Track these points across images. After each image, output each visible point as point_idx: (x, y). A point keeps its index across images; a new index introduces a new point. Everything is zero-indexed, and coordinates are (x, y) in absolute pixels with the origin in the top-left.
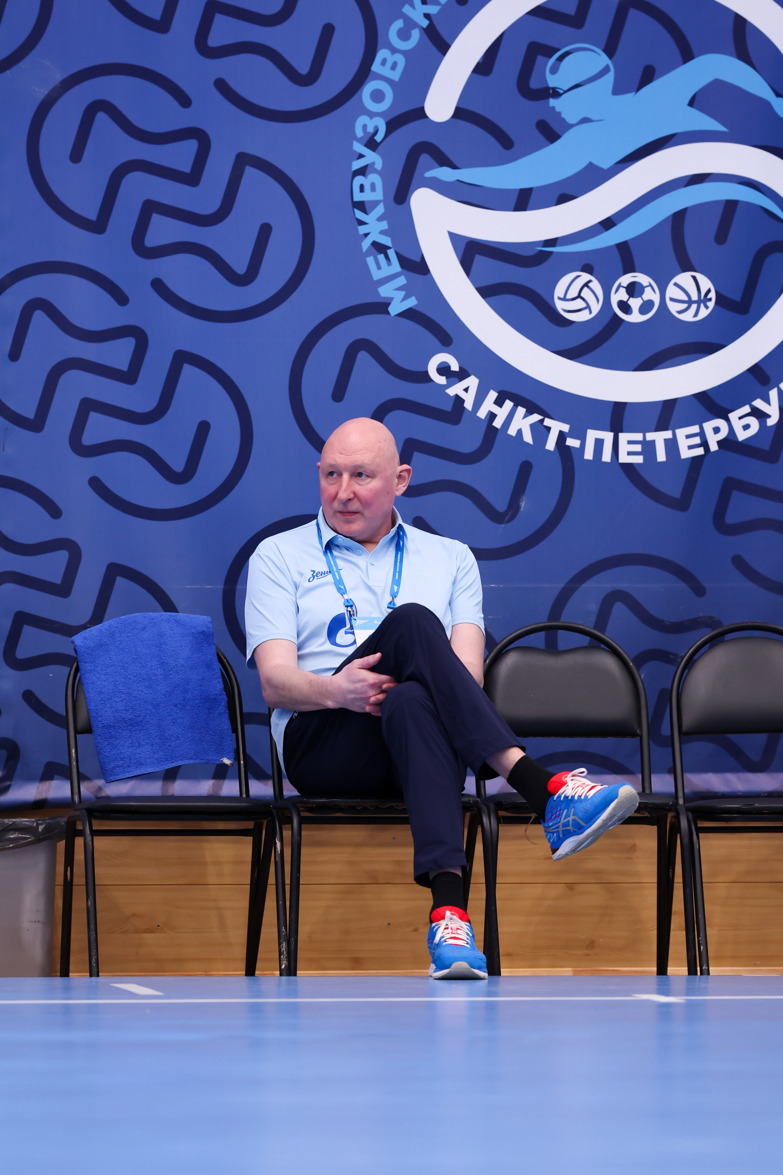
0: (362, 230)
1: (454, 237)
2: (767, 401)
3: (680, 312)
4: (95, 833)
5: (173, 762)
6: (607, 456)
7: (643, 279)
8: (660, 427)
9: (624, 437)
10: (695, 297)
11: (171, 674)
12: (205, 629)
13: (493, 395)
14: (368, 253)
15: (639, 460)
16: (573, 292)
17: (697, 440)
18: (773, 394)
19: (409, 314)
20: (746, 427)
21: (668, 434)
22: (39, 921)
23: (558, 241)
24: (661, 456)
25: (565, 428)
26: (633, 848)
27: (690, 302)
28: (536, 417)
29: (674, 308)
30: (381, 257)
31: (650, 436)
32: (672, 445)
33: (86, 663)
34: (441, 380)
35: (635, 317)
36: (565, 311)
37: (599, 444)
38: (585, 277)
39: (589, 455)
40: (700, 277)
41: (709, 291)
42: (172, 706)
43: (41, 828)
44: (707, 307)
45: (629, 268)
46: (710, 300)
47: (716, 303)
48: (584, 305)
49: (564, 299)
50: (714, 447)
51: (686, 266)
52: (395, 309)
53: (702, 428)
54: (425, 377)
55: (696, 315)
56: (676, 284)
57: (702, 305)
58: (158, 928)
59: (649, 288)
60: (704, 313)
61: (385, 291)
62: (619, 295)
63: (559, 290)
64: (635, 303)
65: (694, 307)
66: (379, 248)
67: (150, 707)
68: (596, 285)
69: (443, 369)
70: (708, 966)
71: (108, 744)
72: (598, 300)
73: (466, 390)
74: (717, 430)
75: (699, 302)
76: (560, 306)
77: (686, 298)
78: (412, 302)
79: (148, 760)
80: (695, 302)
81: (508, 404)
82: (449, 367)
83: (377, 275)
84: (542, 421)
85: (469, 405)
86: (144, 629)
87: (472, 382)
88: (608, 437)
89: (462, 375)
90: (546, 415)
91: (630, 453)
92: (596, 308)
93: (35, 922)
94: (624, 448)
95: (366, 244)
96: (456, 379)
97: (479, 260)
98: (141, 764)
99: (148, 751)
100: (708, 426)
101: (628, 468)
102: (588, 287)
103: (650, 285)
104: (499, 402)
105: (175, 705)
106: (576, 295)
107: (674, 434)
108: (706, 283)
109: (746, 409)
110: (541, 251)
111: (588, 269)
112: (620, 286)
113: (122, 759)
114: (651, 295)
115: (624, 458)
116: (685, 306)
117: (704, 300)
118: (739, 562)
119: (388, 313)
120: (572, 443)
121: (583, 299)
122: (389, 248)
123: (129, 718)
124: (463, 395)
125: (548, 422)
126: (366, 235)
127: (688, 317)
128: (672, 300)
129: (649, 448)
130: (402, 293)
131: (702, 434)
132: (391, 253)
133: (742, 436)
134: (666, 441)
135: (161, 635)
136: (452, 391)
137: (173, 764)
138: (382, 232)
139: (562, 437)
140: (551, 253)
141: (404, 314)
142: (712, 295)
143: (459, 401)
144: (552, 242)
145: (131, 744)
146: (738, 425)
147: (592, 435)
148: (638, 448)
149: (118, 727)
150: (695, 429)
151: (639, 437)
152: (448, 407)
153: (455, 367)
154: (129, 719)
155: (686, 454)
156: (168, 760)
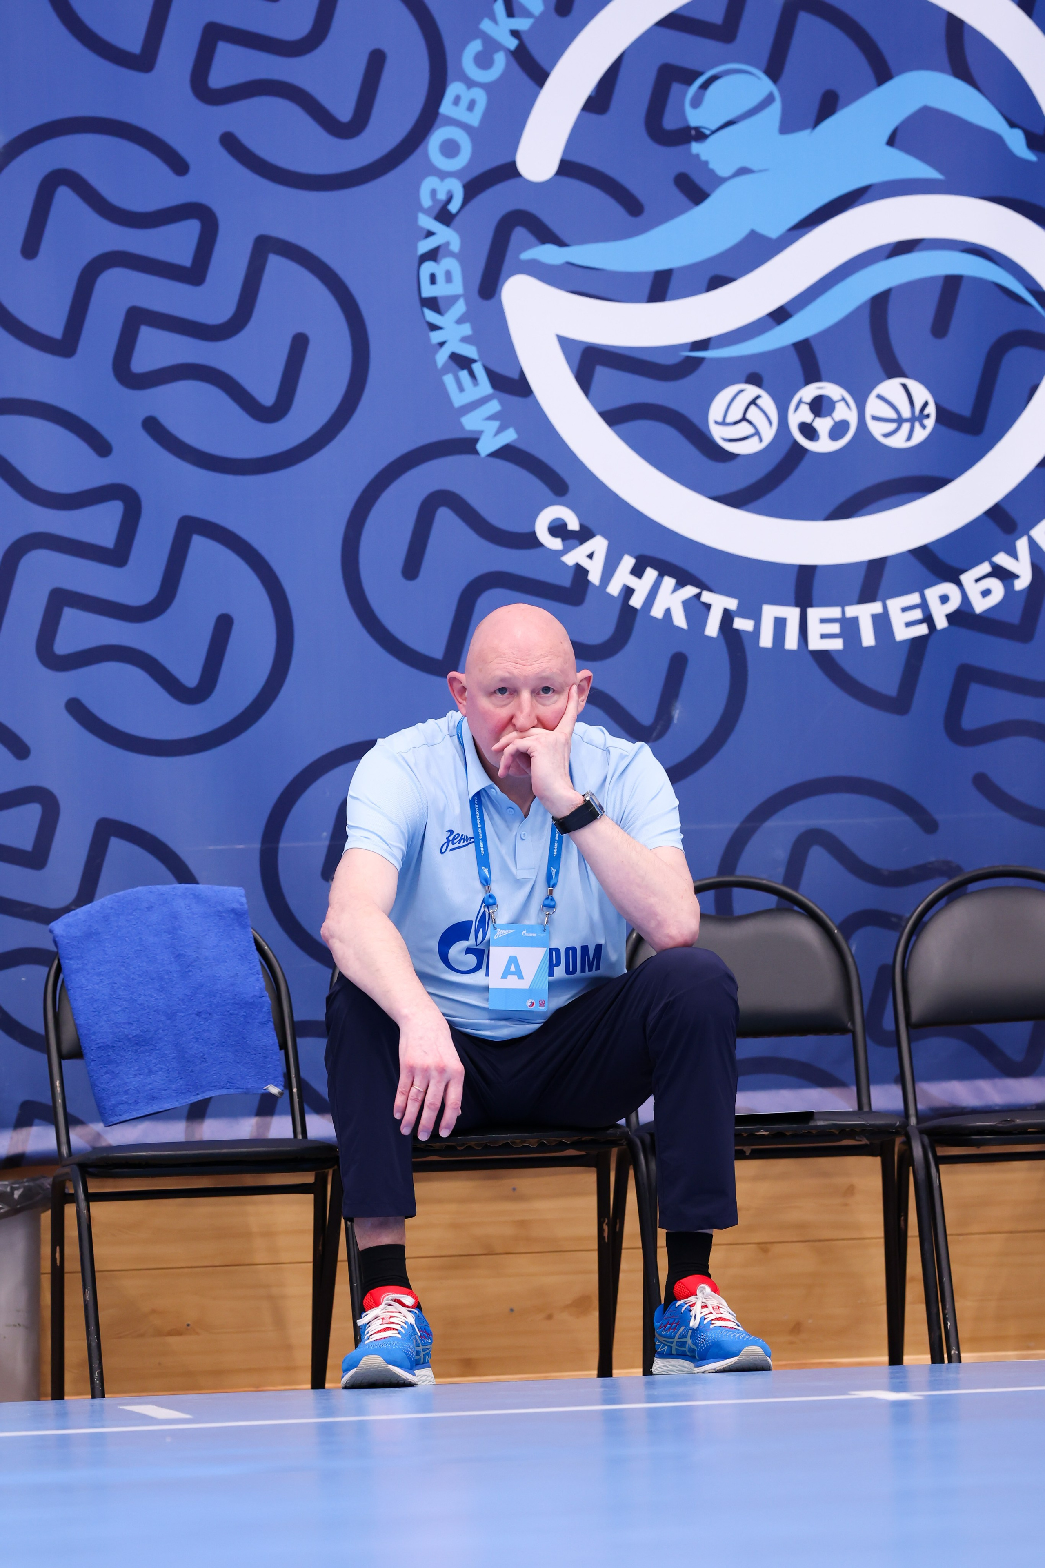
0: (435, 337)
1: (565, 343)
2: (1013, 554)
3: (886, 435)
4: (91, 1198)
5: (198, 1094)
6: (791, 642)
7: (831, 390)
8: (866, 597)
9: (814, 614)
10: (906, 413)
11: (190, 971)
12: (235, 905)
13: (628, 562)
14: (445, 370)
15: (836, 645)
16: (735, 414)
17: (918, 614)
18: (1022, 545)
19: (506, 453)
20: (986, 593)
21: (876, 607)
22: (19, 1325)
23: (712, 343)
24: (868, 638)
25: (732, 604)
26: (850, 1190)
27: (900, 421)
28: (690, 591)
29: (877, 430)
30: (464, 374)
31: (851, 611)
32: (882, 622)
33: (70, 959)
34: (554, 544)
35: (824, 445)
36: (725, 440)
37: (780, 624)
38: (752, 391)
39: (766, 640)
40: (913, 385)
41: (926, 404)
42: (194, 1016)
43: (17, 1194)
44: (924, 427)
45: (812, 375)
46: (928, 416)
47: (938, 420)
48: (751, 430)
49: (723, 423)
50: (941, 623)
51: (893, 370)
52: (485, 447)
53: (923, 597)
54: (531, 541)
55: (909, 438)
56: (879, 397)
57: (917, 425)
58: (189, 1328)
59: (842, 404)
60: (920, 435)
61: (471, 422)
62: (800, 415)
63: (716, 411)
64: (823, 425)
65: (906, 427)
66: (461, 362)
67: (163, 1018)
68: (767, 402)
69: (558, 529)
70: (958, 1349)
71: (106, 1073)
72: (770, 423)
73: (590, 556)
74: (944, 599)
75: (912, 420)
76: (718, 434)
77: (893, 415)
78: (509, 436)
79: (163, 1093)
80: (907, 420)
81: (651, 574)
82: (565, 525)
83: (458, 400)
84: (698, 596)
85: (594, 578)
86: (150, 908)
87: (599, 545)
88: (792, 614)
89: (584, 535)
90: (703, 586)
91: (823, 636)
92: (769, 434)
93: (15, 1326)
94: (815, 629)
95: (442, 357)
96: (576, 542)
97: (602, 374)
98: (153, 1098)
99: (162, 1080)
100: (933, 594)
101: (823, 658)
102: (756, 405)
103: (843, 399)
104: (637, 572)
105: (199, 1014)
106: (739, 416)
107: (885, 607)
108: (921, 393)
109: (985, 568)
110: (688, 358)
111: (754, 379)
112: (800, 402)
113: (126, 1092)
114: (846, 412)
115: (815, 643)
116: (893, 426)
117: (919, 417)
118: (982, 783)
119: (476, 453)
120: (742, 624)
121: (750, 422)
122: (474, 361)
123: (134, 1034)
124: (586, 563)
125: (707, 597)
126: (442, 344)
127: (898, 441)
128: (874, 418)
129: (850, 628)
130: (496, 424)
131: (924, 605)
132: (478, 368)
133: (980, 605)
134: (875, 617)
135: (174, 916)
136: (571, 559)
137: (199, 1096)
138: (465, 340)
139: (727, 617)
140: (701, 360)
141: (498, 454)
142: (931, 410)
143: (580, 572)
144: (703, 344)
145: (137, 1070)
146: (973, 591)
147: (770, 612)
148: (835, 628)
149: (120, 1047)
150: (914, 598)
151: (835, 612)
152: (566, 581)
153: (573, 525)
154: (135, 1036)
155: (902, 633)
156: (190, 1092)
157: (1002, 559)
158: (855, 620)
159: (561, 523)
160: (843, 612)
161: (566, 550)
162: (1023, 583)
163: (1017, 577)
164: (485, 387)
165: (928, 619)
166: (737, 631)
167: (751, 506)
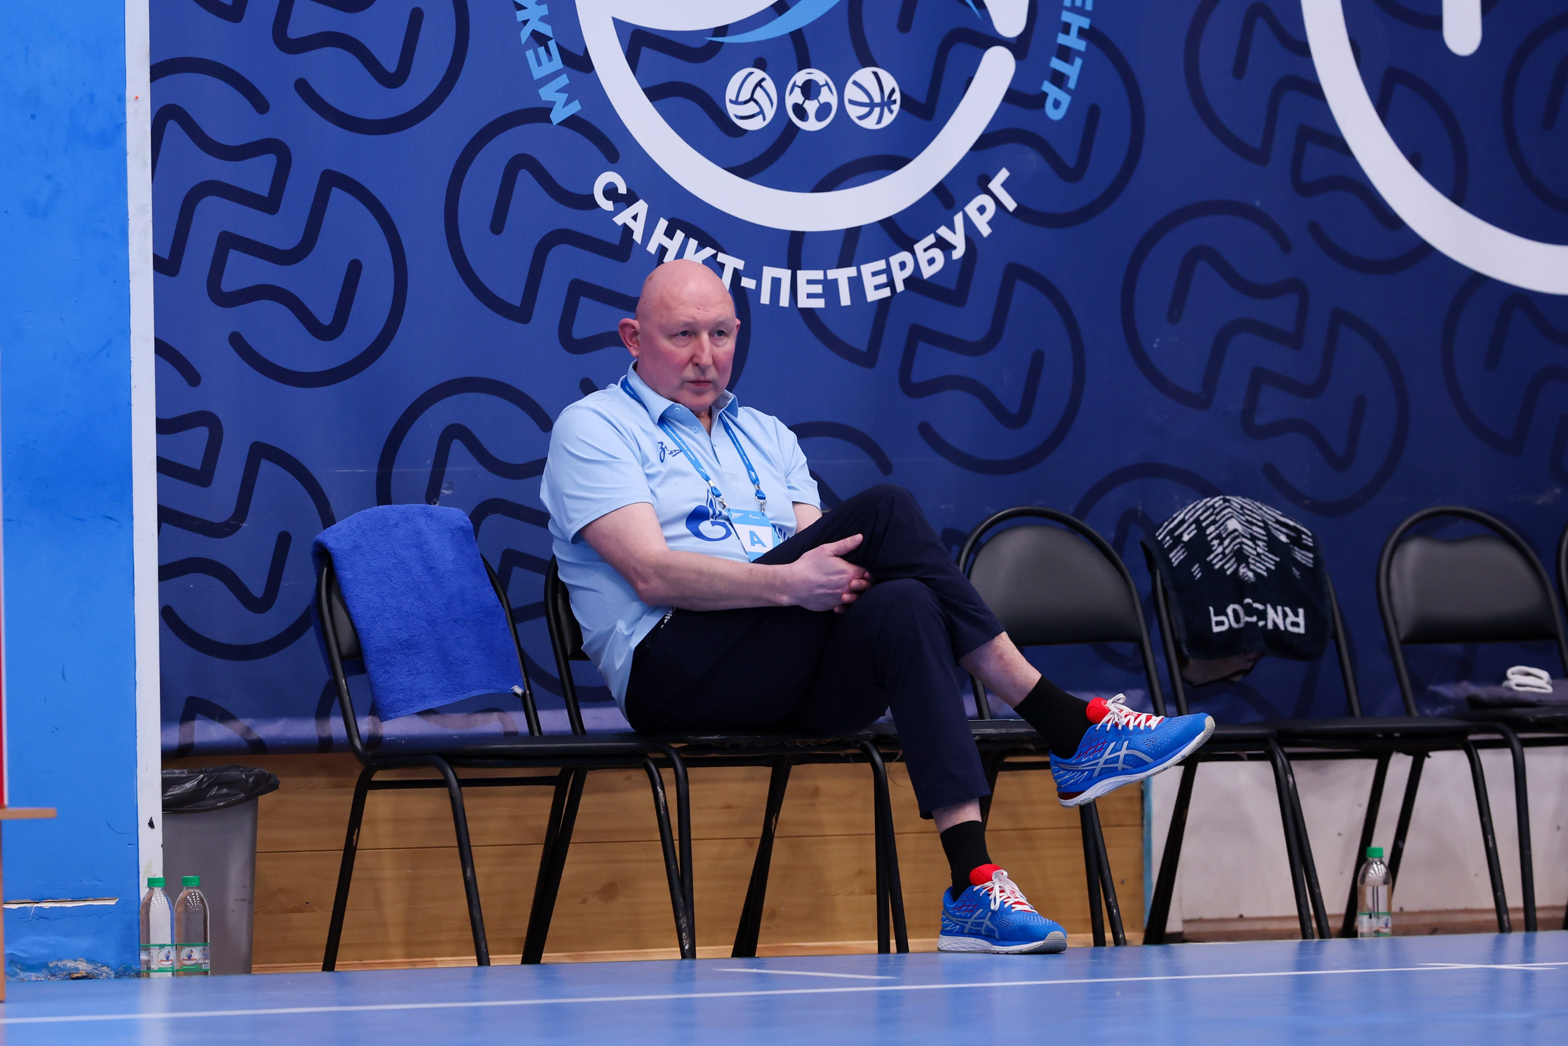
0: (521, 16)
1: (618, 24)
2: (952, 228)
3: (861, 118)
5: (464, 693)
6: (784, 301)
7: (819, 76)
8: (844, 262)
9: (803, 275)
10: (877, 99)
11: (443, 582)
12: (462, 523)
13: (663, 224)
14: (527, 46)
15: (819, 303)
16: (745, 95)
17: (883, 279)
18: (958, 219)
19: (572, 122)
20: (931, 261)
21: (852, 271)
22: (245, 900)
23: (729, 30)
24: (845, 300)
25: (740, 264)
26: (816, 792)
27: (872, 105)
28: (708, 252)
29: (854, 112)
30: (541, 50)
31: (832, 274)
32: (856, 284)
33: (345, 570)
34: (607, 205)
35: (812, 125)
36: (737, 117)
37: (776, 283)
38: (759, 74)
39: (765, 299)
40: (882, 73)
41: (893, 91)
42: (452, 622)
43: (251, 780)
44: (891, 112)
45: (804, 64)
46: (895, 102)
47: (901, 106)
48: (757, 109)
49: (736, 102)
50: (900, 287)
51: (867, 61)
52: (558, 115)
53: (888, 264)
54: (590, 202)
55: (879, 121)
56: (855, 83)
57: (886, 109)
58: (307, 905)
59: (826, 87)
60: (888, 119)
61: (547, 93)
62: (795, 97)
63: (731, 93)
64: (811, 107)
65: (877, 110)
66: (539, 39)
67: (425, 625)
68: (769, 84)
69: (610, 192)
71: (384, 673)
72: (772, 103)
73: (635, 218)
74: (903, 266)
75: (882, 105)
76: (733, 110)
77: (866, 100)
78: (575, 107)
79: (432, 691)
80: (877, 105)
81: (680, 235)
82: (616, 189)
83: (538, 73)
84: (715, 256)
85: (638, 237)
86: (396, 525)
87: (641, 207)
88: (785, 275)
89: (629, 199)
90: (720, 249)
91: (810, 296)
92: (770, 113)
93: (242, 900)
94: (803, 289)
95: (525, 34)
96: (623, 204)
97: (647, 54)
98: (424, 697)
99: (429, 680)
100: (895, 260)
101: (809, 314)
102: (761, 87)
103: (827, 84)
104: (670, 233)
105: (456, 621)
106: (748, 97)
107: (859, 271)
108: (889, 82)
109: (931, 239)
110: (711, 41)
111: (760, 64)
112: (794, 85)
113: (401, 691)
114: (828, 96)
115: (803, 302)
116: (866, 110)
117: (887, 103)
118: (926, 431)
119: (551, 122)
120: (748, 283)
121: (756, 102)
122: (550, 39)
123: (404, 639)
124: (631, 224)
125: (722, 258)
126: (525, 22)
127: (870, 124)
128: (851, 102)
129: (830, 289)
130: (565, 96)
131: (888, 271)
132: (552, 44)
133: (928, 272)
134: (851, 280)
135: (419, 533)
136: (619, 220)
137: (465, 695)
138: (543, 19)
139: (737, 275)
140: (722, 43)
141: (566, 123)
142: (897, 96)
143: (627, 231)
144: (722, 31)
145: (409, 671)
146: (923, 258)
147: (769, 273)
148: (818, 289)
149: (393, 650)
150: (881, 265)
151: (818, 275)
152: (615, 240)
153: (622, 189)
154: (404, 641)
155: (872, 296)
156: (457, 691)
157: (943, 231)
158: (835, 281)
159: (612, 187)
160: (825, 275)
161: (617, 212)
162: (957, 254)
163: (954, 248)
164: (557, 63)
165: (891, 283)
166: (744, 287)
167: (756, 177)
